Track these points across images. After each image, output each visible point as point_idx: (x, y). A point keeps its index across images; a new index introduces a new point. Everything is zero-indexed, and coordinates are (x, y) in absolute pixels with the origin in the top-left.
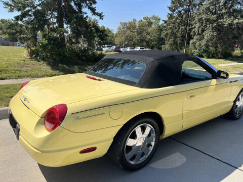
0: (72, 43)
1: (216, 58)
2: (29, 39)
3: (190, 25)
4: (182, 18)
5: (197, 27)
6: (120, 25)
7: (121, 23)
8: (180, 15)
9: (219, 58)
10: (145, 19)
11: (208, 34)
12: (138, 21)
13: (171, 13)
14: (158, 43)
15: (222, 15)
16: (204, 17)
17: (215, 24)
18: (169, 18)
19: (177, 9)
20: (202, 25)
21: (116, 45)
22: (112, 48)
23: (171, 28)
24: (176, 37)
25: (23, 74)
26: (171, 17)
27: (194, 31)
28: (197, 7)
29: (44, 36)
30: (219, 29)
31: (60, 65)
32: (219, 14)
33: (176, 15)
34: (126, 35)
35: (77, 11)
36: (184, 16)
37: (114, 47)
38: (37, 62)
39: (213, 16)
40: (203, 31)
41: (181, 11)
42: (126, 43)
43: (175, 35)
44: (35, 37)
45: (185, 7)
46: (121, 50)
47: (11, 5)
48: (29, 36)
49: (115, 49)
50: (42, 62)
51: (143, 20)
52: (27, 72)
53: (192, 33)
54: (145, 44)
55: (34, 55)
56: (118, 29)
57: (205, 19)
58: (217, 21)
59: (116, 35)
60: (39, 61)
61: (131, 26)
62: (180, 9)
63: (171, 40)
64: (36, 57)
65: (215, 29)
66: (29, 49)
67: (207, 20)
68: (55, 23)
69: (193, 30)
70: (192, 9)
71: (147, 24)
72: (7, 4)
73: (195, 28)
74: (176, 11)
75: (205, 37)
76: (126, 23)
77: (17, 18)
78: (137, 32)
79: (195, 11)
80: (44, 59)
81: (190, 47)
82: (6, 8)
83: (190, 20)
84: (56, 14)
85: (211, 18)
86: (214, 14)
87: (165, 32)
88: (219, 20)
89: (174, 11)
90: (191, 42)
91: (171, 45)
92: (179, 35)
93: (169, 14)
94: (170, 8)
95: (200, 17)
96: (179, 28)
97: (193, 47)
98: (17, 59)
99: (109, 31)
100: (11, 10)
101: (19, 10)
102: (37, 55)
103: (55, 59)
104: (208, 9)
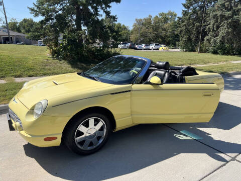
0: (89, 43)
1: (232, 55)
2: (51, 40)
3: (205, 21)
4: (197, 14)
5: (212, 23)
6: (136, 22)
7: (136, 20)
8: (195, 12)
9: (234, 55)
10: (161, 15)
11: (223, 31)
12: (153, 17)
13: (185, 10)
14: (174, 39)
15: (238, 11)
16: (219, 13)
17: (230, 21)
18: (184, 15)
19: (192, 5)
20: (217, 21)
21: (132, 42)
22: (127, 45)
23: (185, 25)
24: (190, 33)
25: (47, 72)
26: (185, 13)
27: (209, 28)
28: (213, 3)
29: (65, 37)
30: (235, 25)
31: (78, 63)
32: (234, 11)
33: (190, 11)
34: (141, 32)
35: (93, 13)
36: (199, 13)
37: (129, 44)
38: (59, 61)
39: (229, 13)
40: (218, 27)
41: (196, 8)
42: (142, 39)
43: (190, 31)
44: (56, 38)
45: (200, 3)
46: (136, 46)
47: (36, 11)
48: (52, 37)
49: (130, 46)
50: (63, 61)
51: (158, 16)
52: (50, 70)
53: (207, 30)
54: (160, 40)
55: (56, 54)
56: (134, 26)
57: (220, 15)
58: (232, 17)
59: (132, 32)
60: (60, 60)
61: (147, 23)
62: (195, 5)
63: (185, 36)
64: (57, 56)
65: (230, 26)
66: (52, 49)
67: (222, 16)
68: (74, 25)
69: (207, 27)
70: (208, 5)
71: (163, 20)
72: (33, 10)
73: (209, 24)
74: (191, 8)
75: (220, 34)
76: (141, 20)
77: (42, 22)
78: (153, 28)
79: (210, 8)
80: (64, 58)
81: (204, 44)
82: (32, 13)
83: (205, 16)
84: (75, 17)
85: (227, 15)
86: (229, 10)
87: (180, 29)
88: (235, 17)
89: (188, 7)
90: (205, 38)
91: (185, 42)
92: (194, 31)
93: (184, 11)
94: (184, 5)
95: (214, 13)
96: (194, 25)
97: (207, 44)
98: (41, 59)
99: (125, 28)
100: (36, 15)
101: (43, 15)
102: (59, 54)
103: (74, 58)
104: (223, 5)
